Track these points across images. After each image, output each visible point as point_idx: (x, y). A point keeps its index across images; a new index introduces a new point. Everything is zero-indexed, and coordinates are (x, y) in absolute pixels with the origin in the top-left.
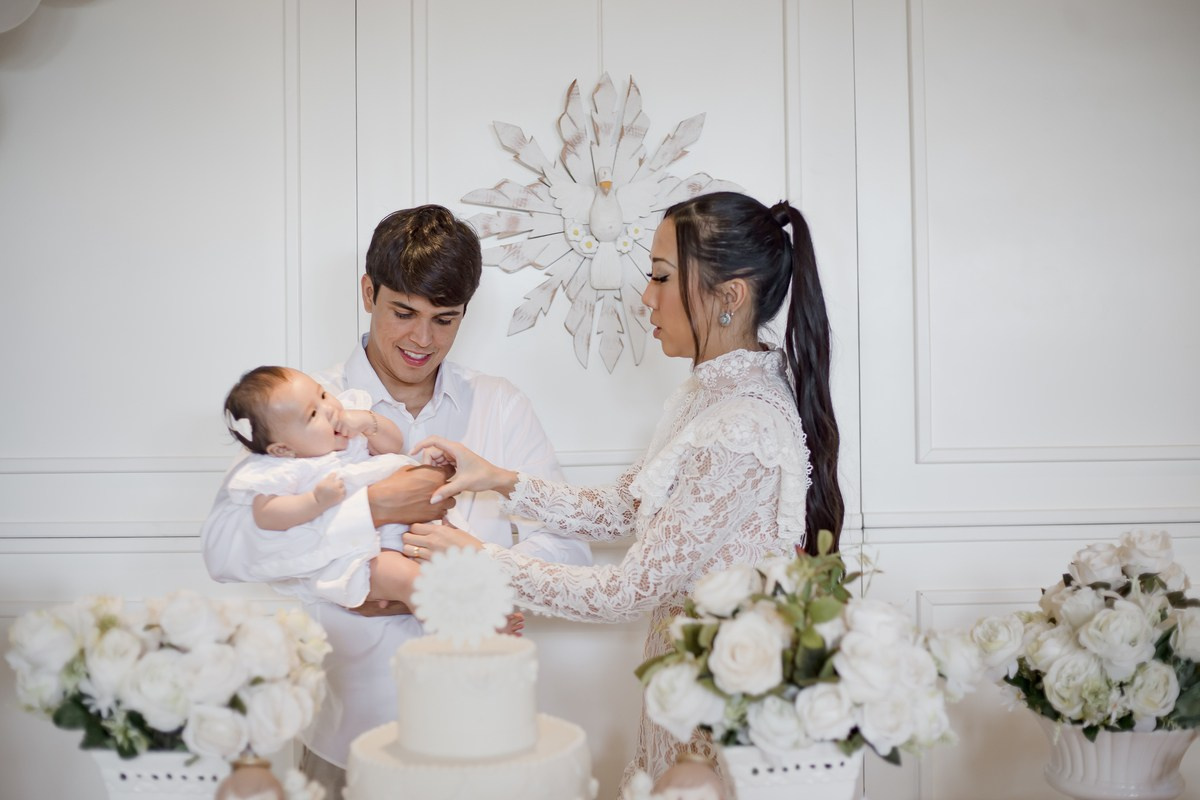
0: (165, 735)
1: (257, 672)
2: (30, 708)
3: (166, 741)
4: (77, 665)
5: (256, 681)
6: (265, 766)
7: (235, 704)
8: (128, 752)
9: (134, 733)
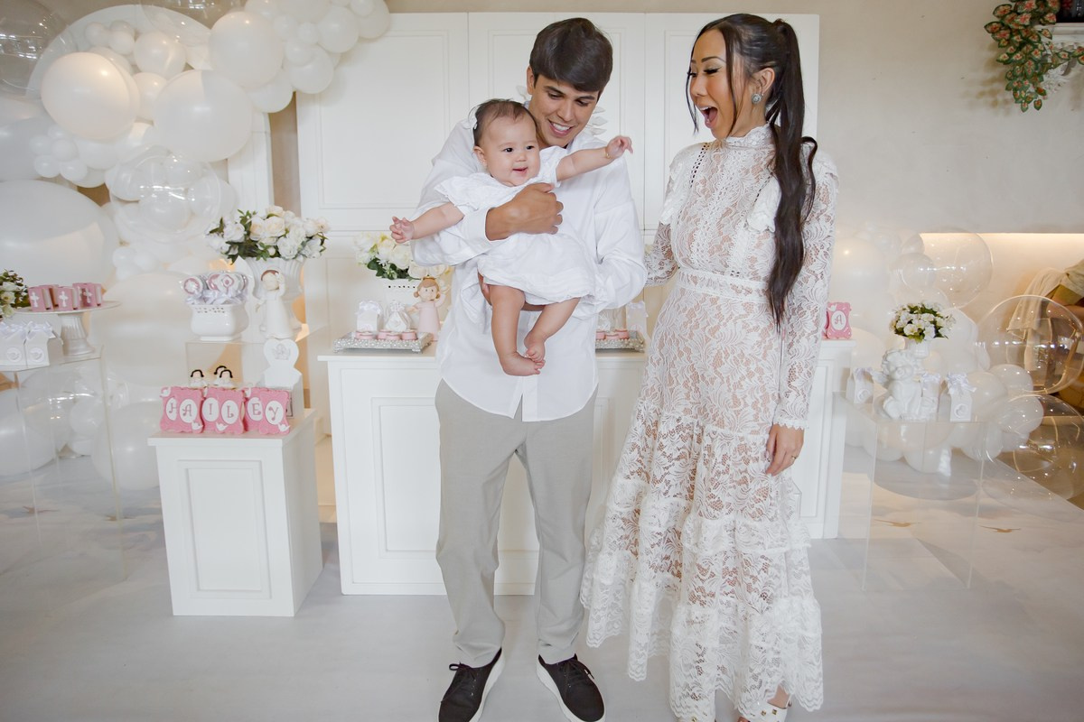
0: (402, 271)
2: (360, 263)
3: (403, 274)
4: (374, 249)
6: (434, 279)
8: (392, 278)
9: (393, 271)
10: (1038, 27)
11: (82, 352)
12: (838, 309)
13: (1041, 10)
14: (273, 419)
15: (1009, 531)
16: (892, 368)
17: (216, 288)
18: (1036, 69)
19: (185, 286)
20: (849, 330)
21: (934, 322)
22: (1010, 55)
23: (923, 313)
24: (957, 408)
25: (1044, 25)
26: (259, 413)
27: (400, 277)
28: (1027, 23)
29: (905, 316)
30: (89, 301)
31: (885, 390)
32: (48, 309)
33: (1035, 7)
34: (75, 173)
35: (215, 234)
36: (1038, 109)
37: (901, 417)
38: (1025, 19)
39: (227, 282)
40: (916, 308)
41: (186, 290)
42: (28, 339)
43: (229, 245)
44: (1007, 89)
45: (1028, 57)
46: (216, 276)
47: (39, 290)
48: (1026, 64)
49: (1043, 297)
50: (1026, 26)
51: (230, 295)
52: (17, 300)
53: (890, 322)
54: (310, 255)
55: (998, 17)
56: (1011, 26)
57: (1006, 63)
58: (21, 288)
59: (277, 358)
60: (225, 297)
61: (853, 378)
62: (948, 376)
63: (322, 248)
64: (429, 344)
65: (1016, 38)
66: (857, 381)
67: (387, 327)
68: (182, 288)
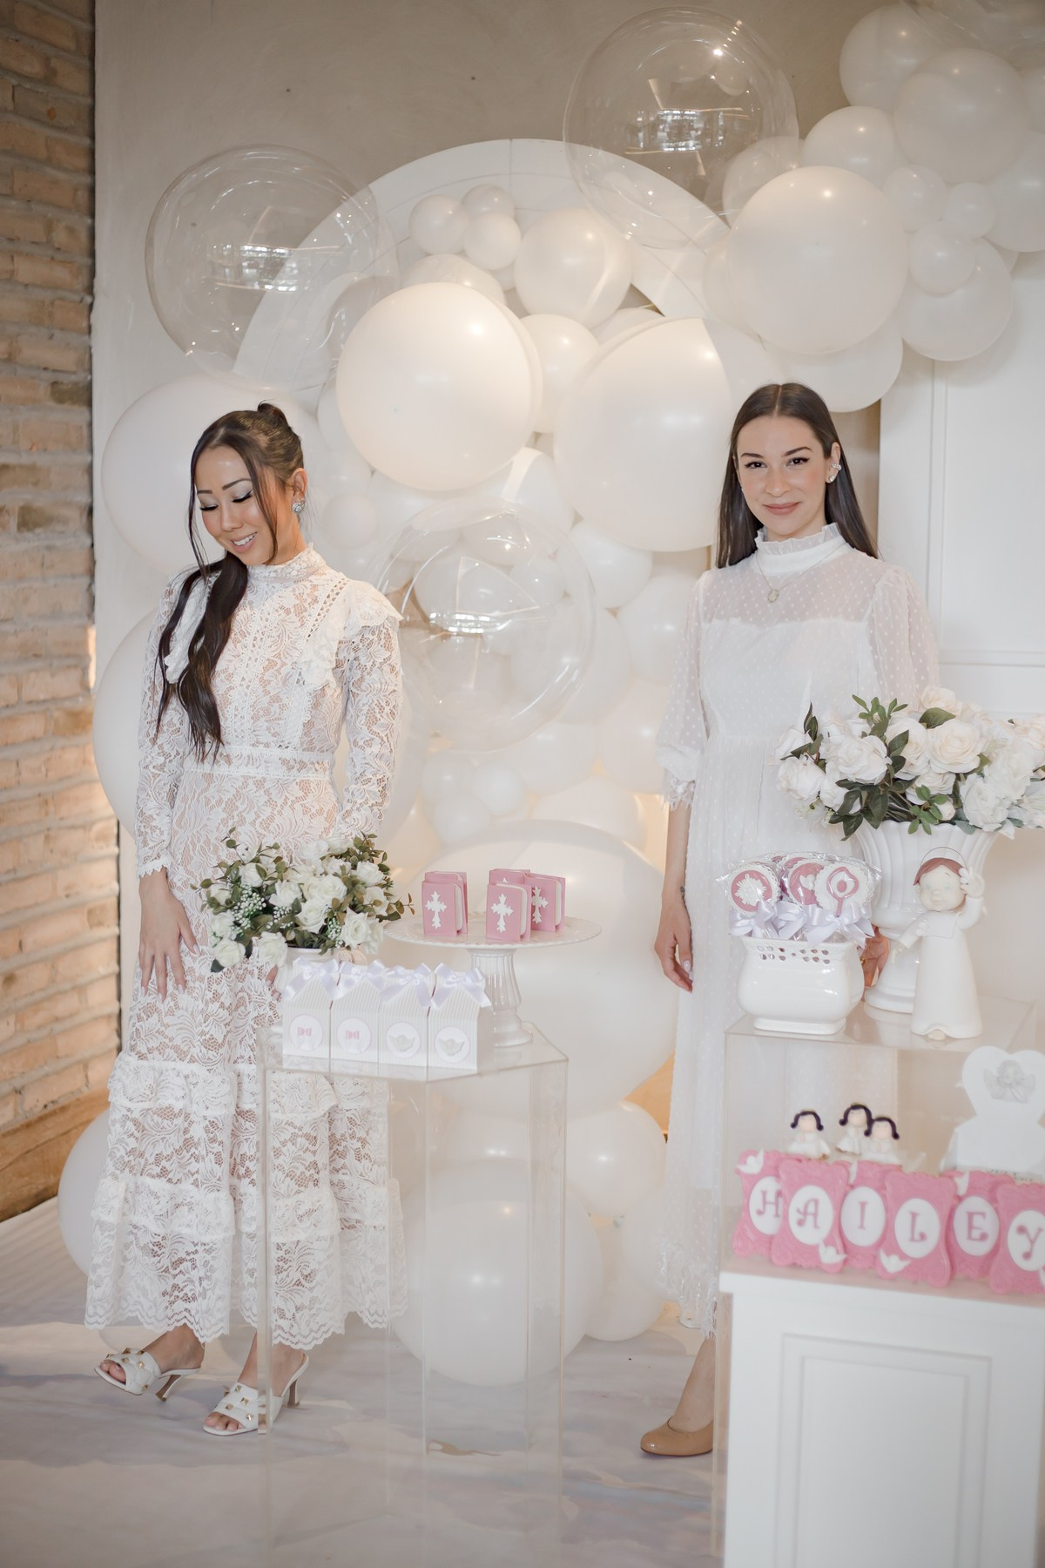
14: (1027, 1256)
17: (811, 898)
19: (735, 888)
26: (983, 1237)
39: (842, 886)
41: (737, 901)
43: (845, 791)
46: (813, 870)
51: (845, 919)
59: (998, 1097)
60: (834, 924)
68: (728, 892)
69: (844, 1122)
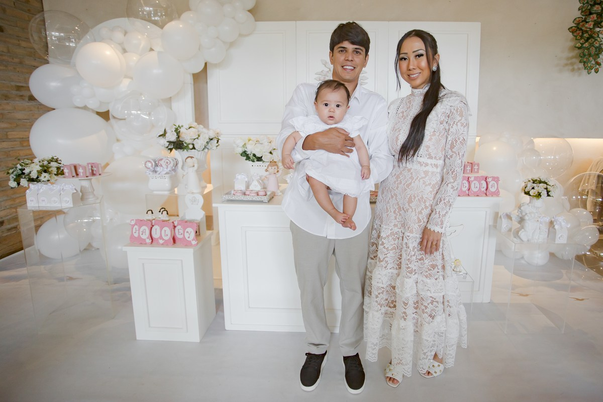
0: (259, 158)
1: (274, 148)
2: (236, 153)
3: (259, 159)
4: (244, 145)
5: (274, 149)
6: (276, 162)
7: (271, 153)
8: (253, 161)
9: (254, 158)
10: (598, 29)
11: (91, 199)
12: (493, 180)
13: (599, 20)
14: (189, 237)
15: (582, 300)
16: (524, 214)
17: (161, 166)
18: (596, 51)
20: (499, 192)
21: (546, 189)
22: (582, 44)
23: (540, 183)
24: (560, 236)
25: (601, 28)
26: (181, 234)
27: (257, 161)
28: (591, 27)
29: (530, 185)
30: (95, 172)
31: (520, 225)
32: (73, 176)
33: (596, 19)
34: (93, 104)
35: (161, 137)
36: (597, 73)
37: (528, 240)
38: (590, 25)
39: (167, 163)
40: (536, 180)
41: (146, 167)
42: (62, 192)
43: (168, 143)
44: (580, 62)
45: (592, 45)
46: (161, 160)
47: (69, 167)
48: (591, 49)
49: (598, 173)
50: (591, 29)
51: (168, 170)
52: (57, 172)
53: (521, 188)
54: (211, 148)
55: (575, 24)
56: (583, 28)
57: (579, 48)
58: (60, 165)
59: (192, 204)
60: (166, 170)
61: (501, 217)
62: (554, 218)
63: (217, 145)
64: (273, 197)
65: (586, 35)
66: (503, 220)
67: (251, 188)
68: (144, 165)
69: (160, 212)
